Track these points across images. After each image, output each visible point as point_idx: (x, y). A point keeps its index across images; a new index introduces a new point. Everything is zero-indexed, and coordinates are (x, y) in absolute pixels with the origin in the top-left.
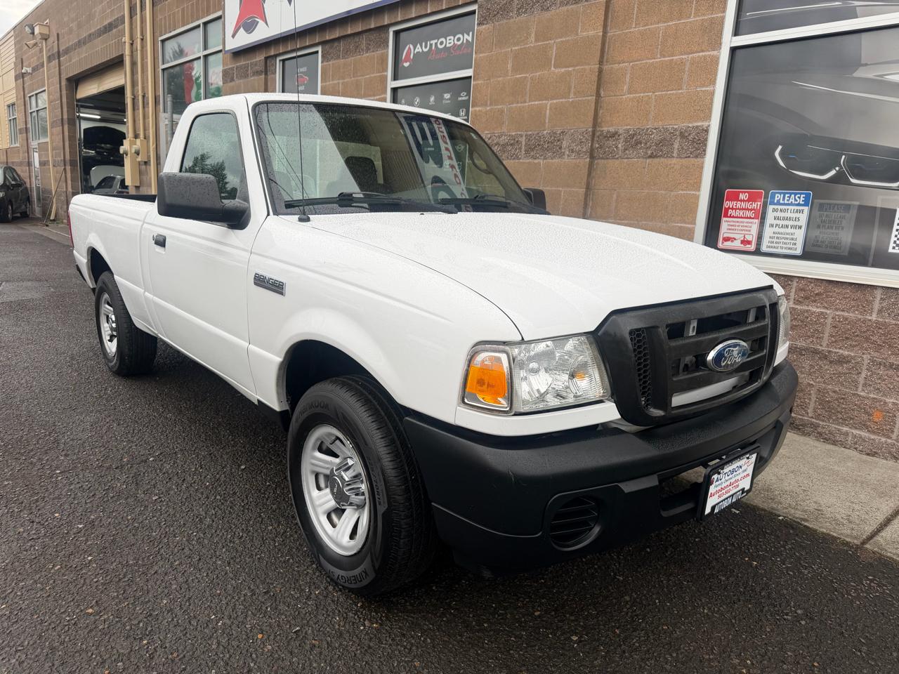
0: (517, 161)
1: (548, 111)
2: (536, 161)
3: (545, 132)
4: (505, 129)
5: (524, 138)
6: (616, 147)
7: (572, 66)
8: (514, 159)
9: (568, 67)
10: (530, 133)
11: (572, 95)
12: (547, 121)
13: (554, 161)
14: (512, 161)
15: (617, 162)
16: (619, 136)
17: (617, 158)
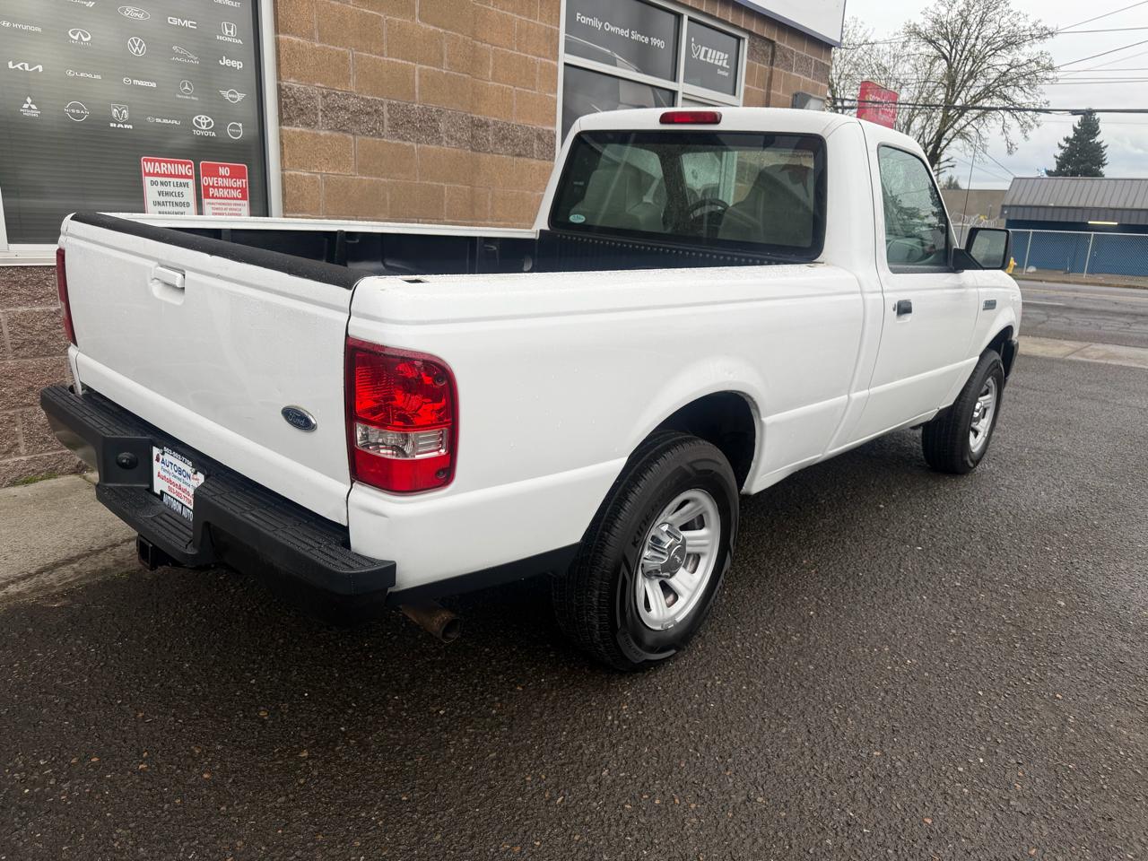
0: (378, 139)
1: (417, 78)
2: (407, 144)
3: (416, 106)
4: (352, 88)
5: (385, 106)
6: (488, 140)
7: (443, 27)
8: (373, 136)
9: (438, 27)
10: (395, 102)
11: (445, 66)
12: (417, 91)
13: (431, 147)
14: (369, 139)
15: (489, 157)
16: (488, 127)
17: (489, 153)
